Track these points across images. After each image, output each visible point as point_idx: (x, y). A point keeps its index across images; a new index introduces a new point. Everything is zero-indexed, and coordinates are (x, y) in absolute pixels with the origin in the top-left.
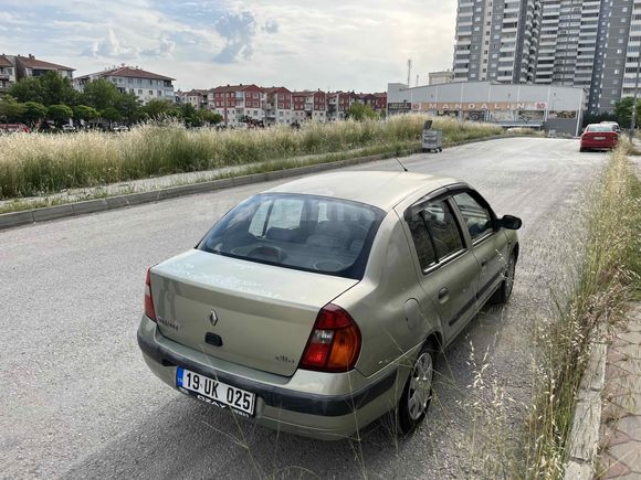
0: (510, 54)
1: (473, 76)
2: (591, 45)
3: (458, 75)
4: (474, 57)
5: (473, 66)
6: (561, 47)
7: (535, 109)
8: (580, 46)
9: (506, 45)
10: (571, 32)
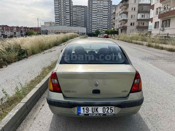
0: (68, 19)
1: (60, 24)
2: (83, 18)
3: (57, 24)
4: (60, 19)
5: (60, 22)
6: (77, 18)
7: (77, 32)
8: (81, 18)
9: (67, 17)
10: (79, 15)
